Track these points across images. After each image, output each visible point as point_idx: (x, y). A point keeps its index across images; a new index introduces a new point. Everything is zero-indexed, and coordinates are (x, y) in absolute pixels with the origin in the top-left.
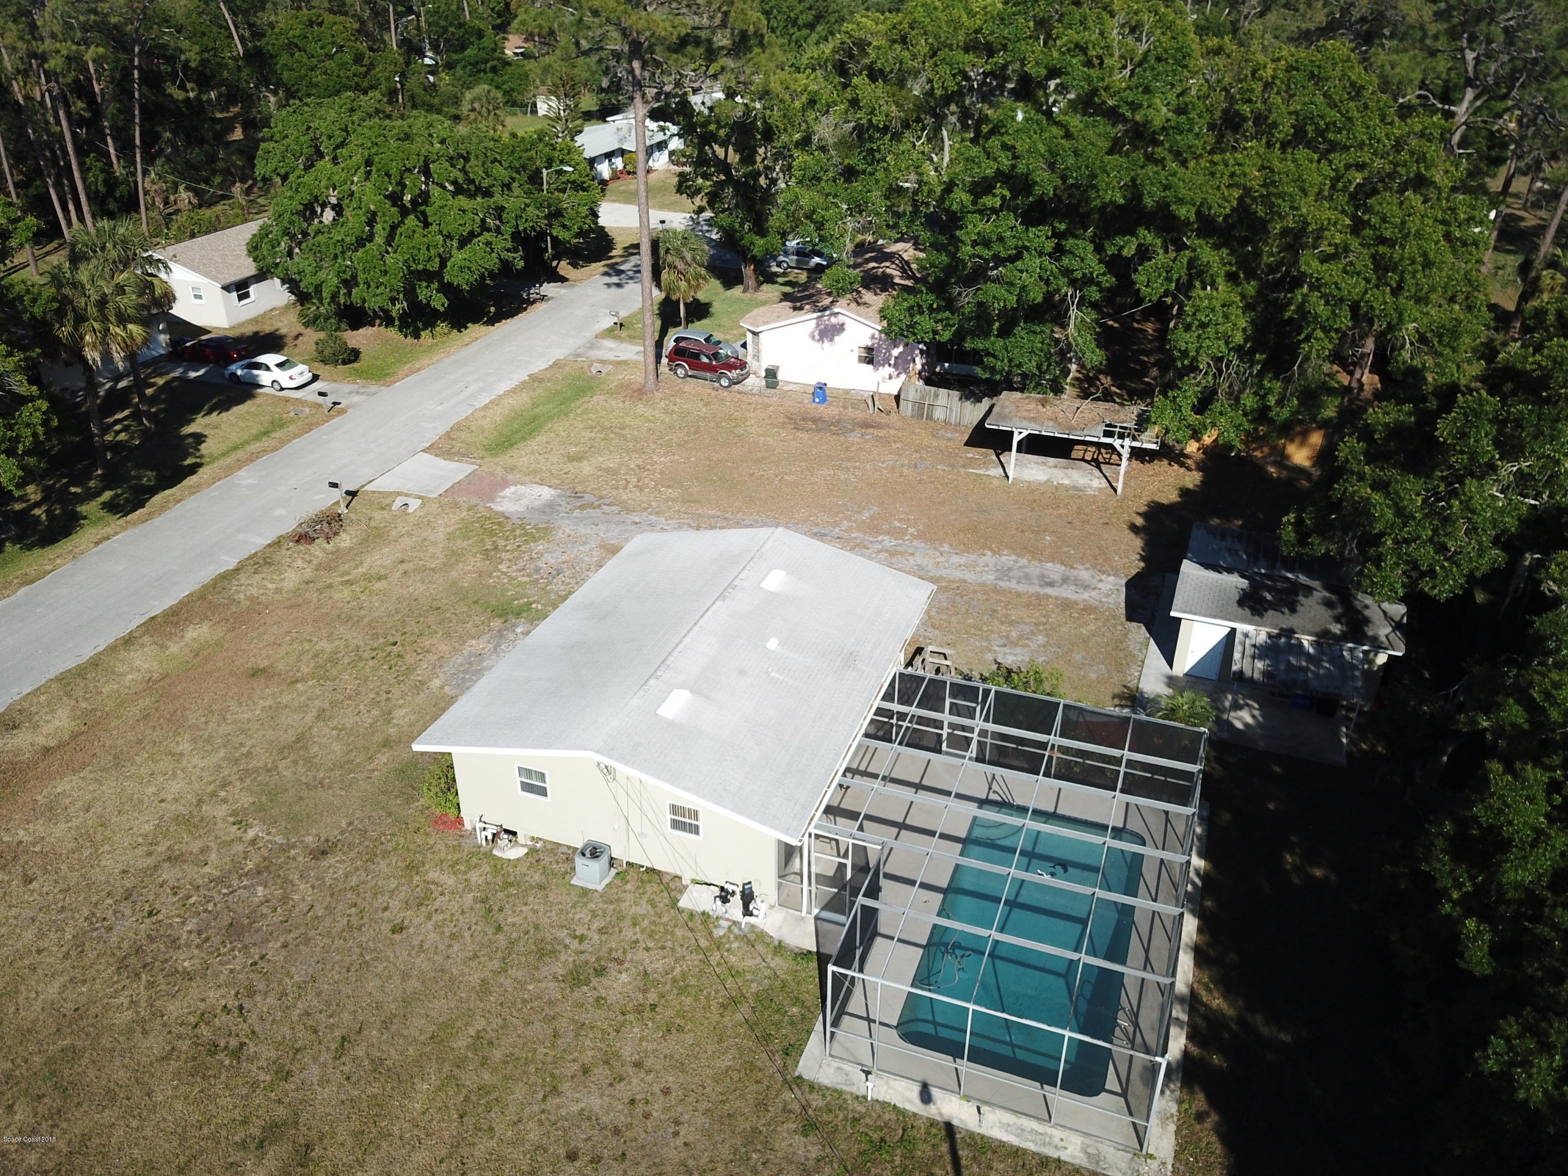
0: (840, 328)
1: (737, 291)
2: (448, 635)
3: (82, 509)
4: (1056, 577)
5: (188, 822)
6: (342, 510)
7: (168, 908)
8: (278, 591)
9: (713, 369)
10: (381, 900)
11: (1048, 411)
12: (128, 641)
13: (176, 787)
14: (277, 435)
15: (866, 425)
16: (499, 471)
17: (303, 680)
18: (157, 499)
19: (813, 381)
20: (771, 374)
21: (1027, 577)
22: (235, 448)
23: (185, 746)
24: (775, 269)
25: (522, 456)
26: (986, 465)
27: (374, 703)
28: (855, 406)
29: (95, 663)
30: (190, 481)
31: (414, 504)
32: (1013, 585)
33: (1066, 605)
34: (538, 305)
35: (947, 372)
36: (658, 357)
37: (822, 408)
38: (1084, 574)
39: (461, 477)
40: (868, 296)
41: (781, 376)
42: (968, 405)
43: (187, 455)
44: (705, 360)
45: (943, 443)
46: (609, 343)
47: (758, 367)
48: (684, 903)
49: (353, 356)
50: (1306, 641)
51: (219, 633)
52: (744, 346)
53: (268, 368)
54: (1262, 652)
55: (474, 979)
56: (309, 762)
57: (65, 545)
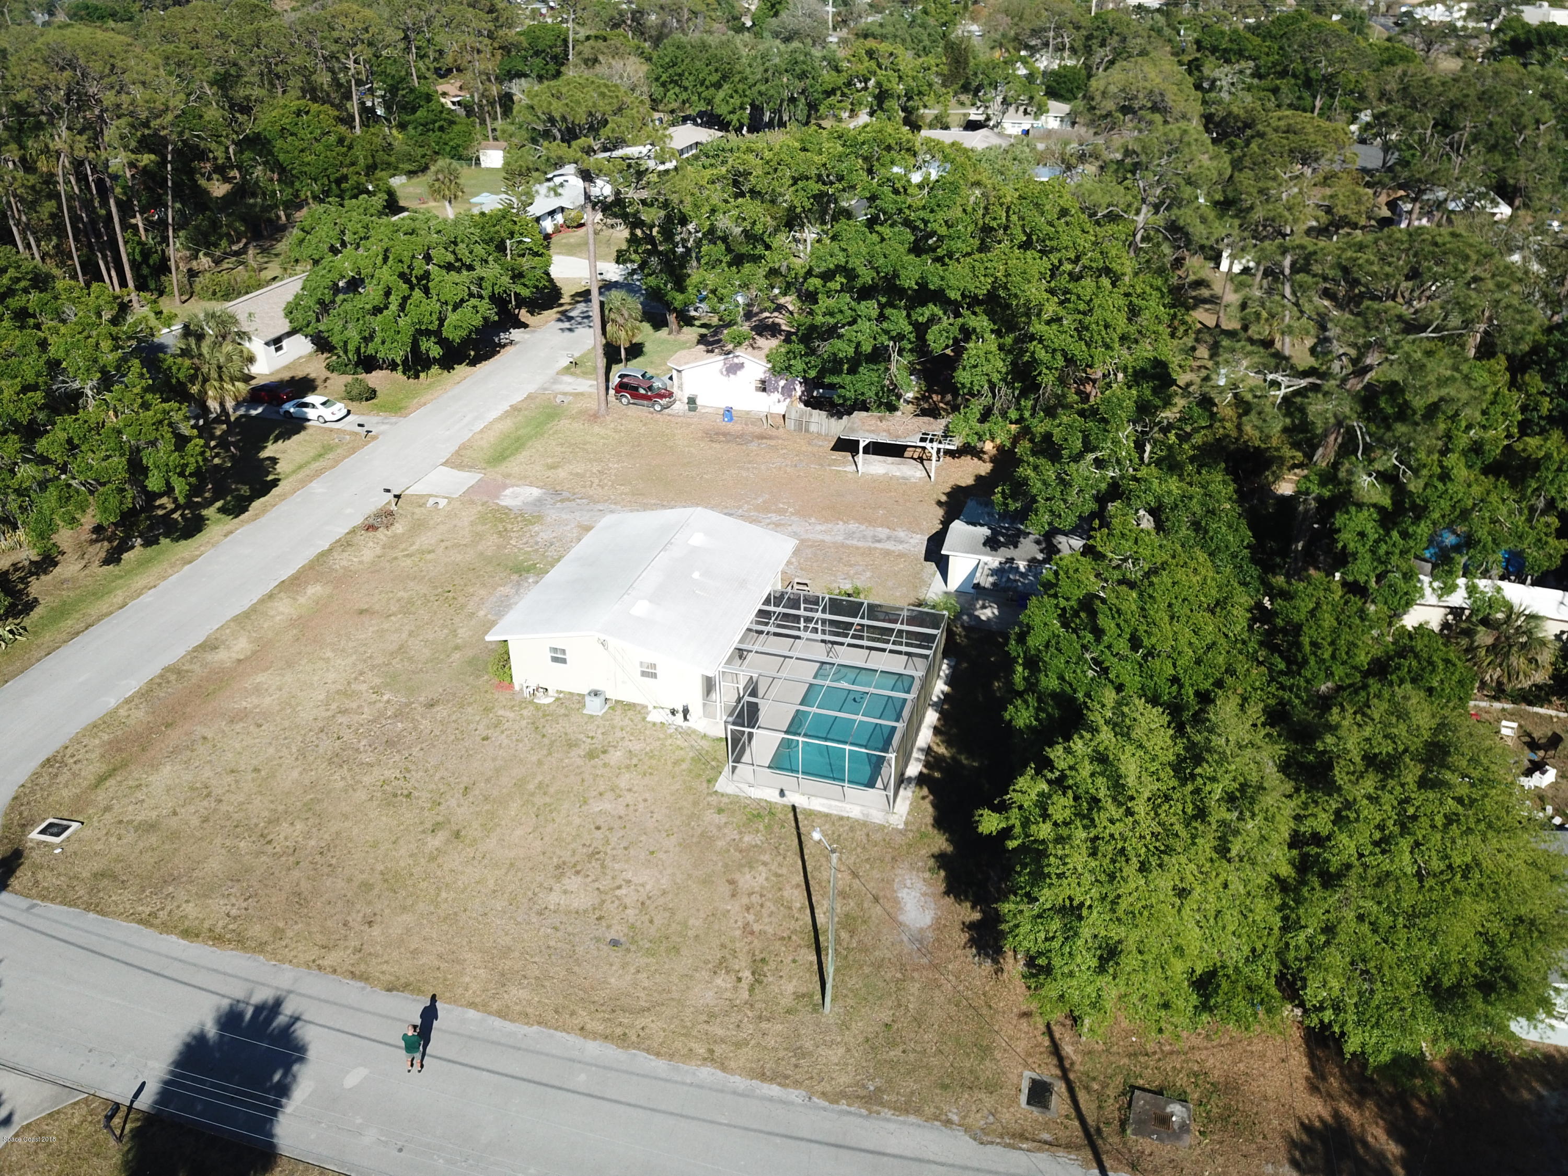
0: (741, 366)
1: (664, 332)
2: (483, 585)
3: (205, 512)
4: (883, 536)
5: (344, 693)
6: (393, 507)
7: (348, 735)
8: (361, 562)
9: (648, 398)
10: (472, 726)
11: (884, 425)
12: (271, 596)
13: (331, 676)
14: (330, 456)
15: (762, 437)
16: (499, 478)
17: (394, 614)
18: (257, 504)
19: (724, 405)
20: (692, 401)
21: (864, 537)
22: (300, 467)
23: (329, 654)
24: (693, 313)
25: (514, 465)
26: (844, 464)
27: (444, 626)
28: (753, 424)
29: (253, 609)
30: (275, 491)
31: (443, 503)
32: (855, 542)
33: (887, 553)
34: (508, 348)
35: (821, 396)
36: (607, 388)
37: (730, 425)
38: (901, 534)
39: (473, 482)
40: (761, 341)
41: (699, 402)
42: (833, 420)
43: (268, 473)
44: (642, 391)
45: (815, 449)
46: (568, 379)
47: (681, 396)
48: (650, 718)
49: (372, 394)
50: (1022, 565)
51: (328, 589)
52: (671, 378)
53: (314, 406)
54: (994, 572)
55: (534, 758)
56: (411, 659)
57: (199, 538)
